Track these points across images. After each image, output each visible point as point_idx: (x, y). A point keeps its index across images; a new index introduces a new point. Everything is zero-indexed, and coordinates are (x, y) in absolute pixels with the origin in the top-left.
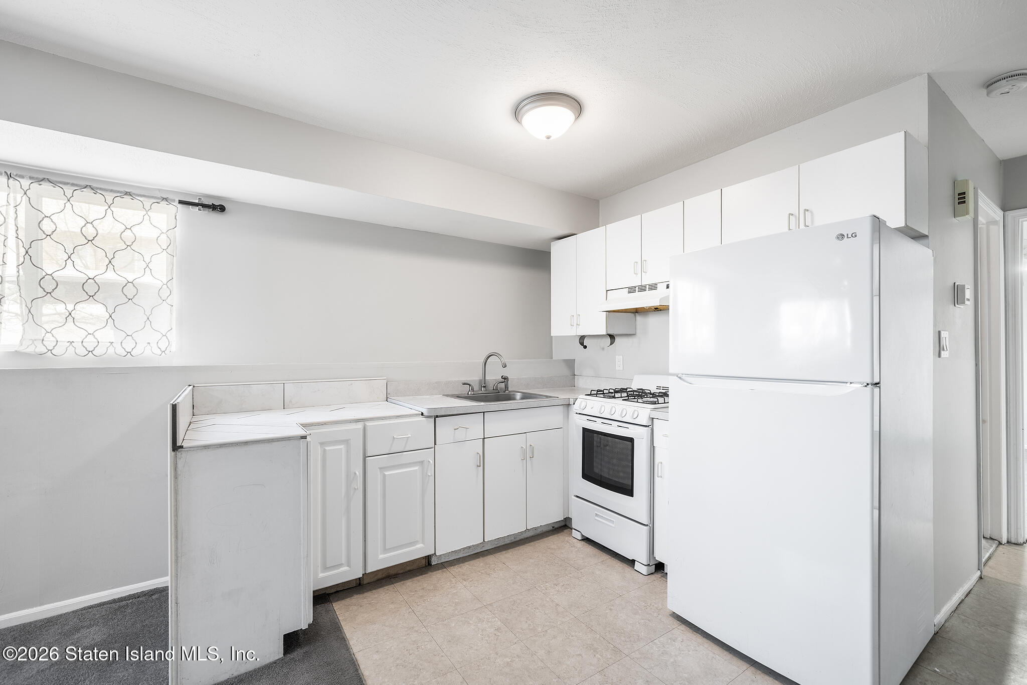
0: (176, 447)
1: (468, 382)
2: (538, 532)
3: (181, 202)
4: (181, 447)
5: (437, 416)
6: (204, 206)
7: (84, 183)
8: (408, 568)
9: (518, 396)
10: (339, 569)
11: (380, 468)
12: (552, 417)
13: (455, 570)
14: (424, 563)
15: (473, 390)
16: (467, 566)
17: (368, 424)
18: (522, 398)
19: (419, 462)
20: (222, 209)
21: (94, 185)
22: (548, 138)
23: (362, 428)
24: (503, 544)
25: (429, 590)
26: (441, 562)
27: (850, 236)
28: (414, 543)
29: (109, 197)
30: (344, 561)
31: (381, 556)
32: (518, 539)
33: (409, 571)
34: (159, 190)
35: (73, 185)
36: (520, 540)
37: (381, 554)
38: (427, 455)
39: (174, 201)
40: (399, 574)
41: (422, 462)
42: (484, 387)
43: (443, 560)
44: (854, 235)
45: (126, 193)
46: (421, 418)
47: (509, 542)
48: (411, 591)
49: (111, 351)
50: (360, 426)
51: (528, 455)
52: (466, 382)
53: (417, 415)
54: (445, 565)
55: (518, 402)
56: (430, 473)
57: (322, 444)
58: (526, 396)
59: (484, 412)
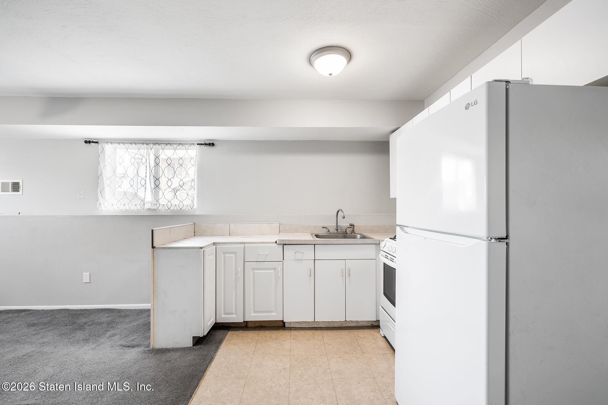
0: (153, 247)
1: (327, 227)
2: (360, 324)
3: (198, 144)
4: (155, 247)
5: (285, 244)
6: (206, 144)
7: (167, 143)
8: (272, 325)
9: (359, 236)
10: (232, 315)
11: (252, 269)
12: (368, 251)
13: (294, 333)
14: (281, 325)
15: (329, 231)
16: (303, 332)
17: (246, 245)
18: (361, 238)
19: (274, 268)
20: (213, 144)
21: (170, 142)
22: (331, 75)
23: (243, 248)
24: (332, 326)
25: (273, 338)
26: (291, 326)
27: (473, 104)
28: (272, 312)
29: (175, 146)
30: (234, 312)
31: (253, 314)
32: (344, 326)
33: (273, 327)
34: (191, 140)
35: (164, 144)
36: (345, 327)
37: (253, 313)
38: (279, 266)
39: (195, 144)
40: (267, 327)
41: (275, 268)
42: (336, 230)
43: (292, 326)
44: (476, 103)
45: (180, 144)
46: (275, 245)
47: (337, 326)
48: (264, 336)
49: (175, 208)
50: (242, 246)
51: (346, 274)
52: (325, 227)
53: (273, 243)
54: (291, 329)
55: (358, 240)
56: (280, 275)
57: (224, 253)
58: (363, 237)
59: (315, 244)
